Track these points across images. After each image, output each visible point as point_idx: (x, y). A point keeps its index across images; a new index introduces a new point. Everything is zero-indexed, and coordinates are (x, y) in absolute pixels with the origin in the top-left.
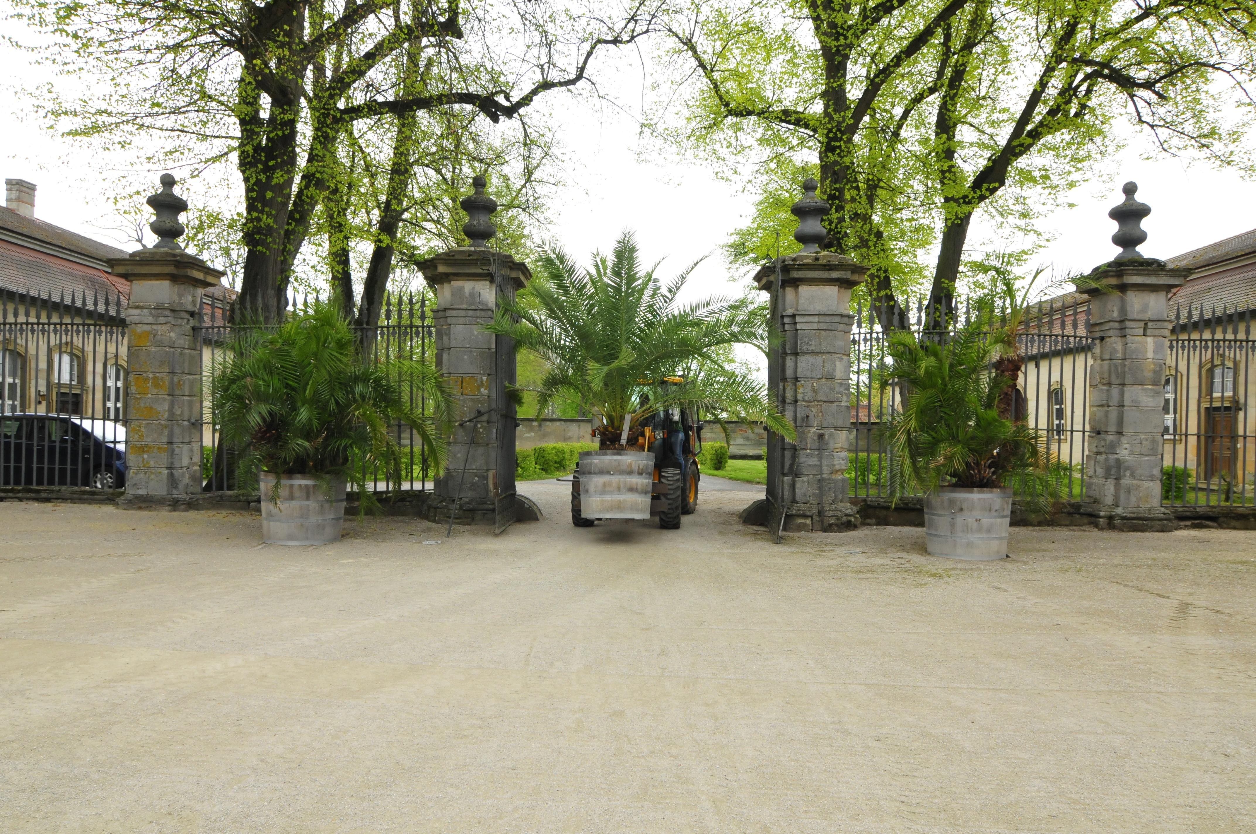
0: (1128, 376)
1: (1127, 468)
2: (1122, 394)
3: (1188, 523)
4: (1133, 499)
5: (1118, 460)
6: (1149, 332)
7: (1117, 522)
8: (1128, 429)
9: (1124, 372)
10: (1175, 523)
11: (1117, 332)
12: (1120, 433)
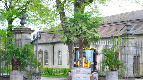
0: (129, 53)
1: (129, 69)
2: (128, 56)
3: (137, 78)
4: (129, 74)
5: (127, 68)
6: (132, 46)
7: (128, 78)
8: (129, 62)
9: (128, 53)
10: (135, 78)
11: (127, 46)
12: (127, 63)
